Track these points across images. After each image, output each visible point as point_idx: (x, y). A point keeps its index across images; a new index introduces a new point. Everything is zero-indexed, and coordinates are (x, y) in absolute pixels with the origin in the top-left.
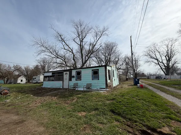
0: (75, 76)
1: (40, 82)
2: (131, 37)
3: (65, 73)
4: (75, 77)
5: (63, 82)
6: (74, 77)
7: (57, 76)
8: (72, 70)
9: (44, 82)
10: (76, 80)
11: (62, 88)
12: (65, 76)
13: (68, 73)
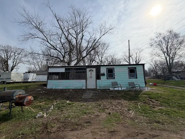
0: (105, 73)
1: (12, 81)
2: (129, 41)
3: (88, 70)
4: (106, 75)
5: (86, 81)
6: (103, 75)
7: (75, 73)
8: (101, 67)
9: (49, 81)
10: (107, 79)
11: (85, 88)
12: (88, 74)
13: (94, 69)
